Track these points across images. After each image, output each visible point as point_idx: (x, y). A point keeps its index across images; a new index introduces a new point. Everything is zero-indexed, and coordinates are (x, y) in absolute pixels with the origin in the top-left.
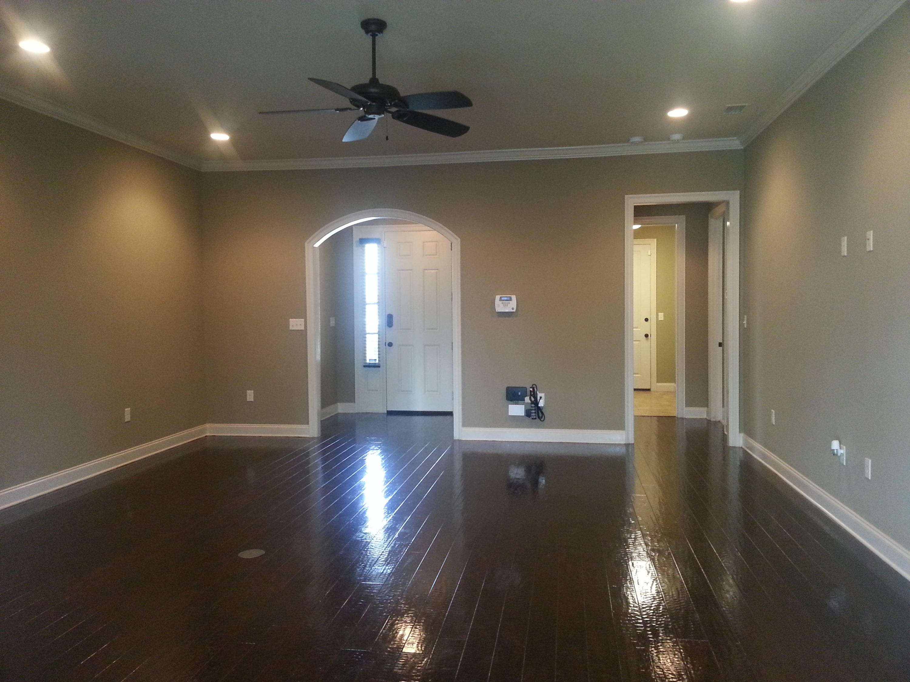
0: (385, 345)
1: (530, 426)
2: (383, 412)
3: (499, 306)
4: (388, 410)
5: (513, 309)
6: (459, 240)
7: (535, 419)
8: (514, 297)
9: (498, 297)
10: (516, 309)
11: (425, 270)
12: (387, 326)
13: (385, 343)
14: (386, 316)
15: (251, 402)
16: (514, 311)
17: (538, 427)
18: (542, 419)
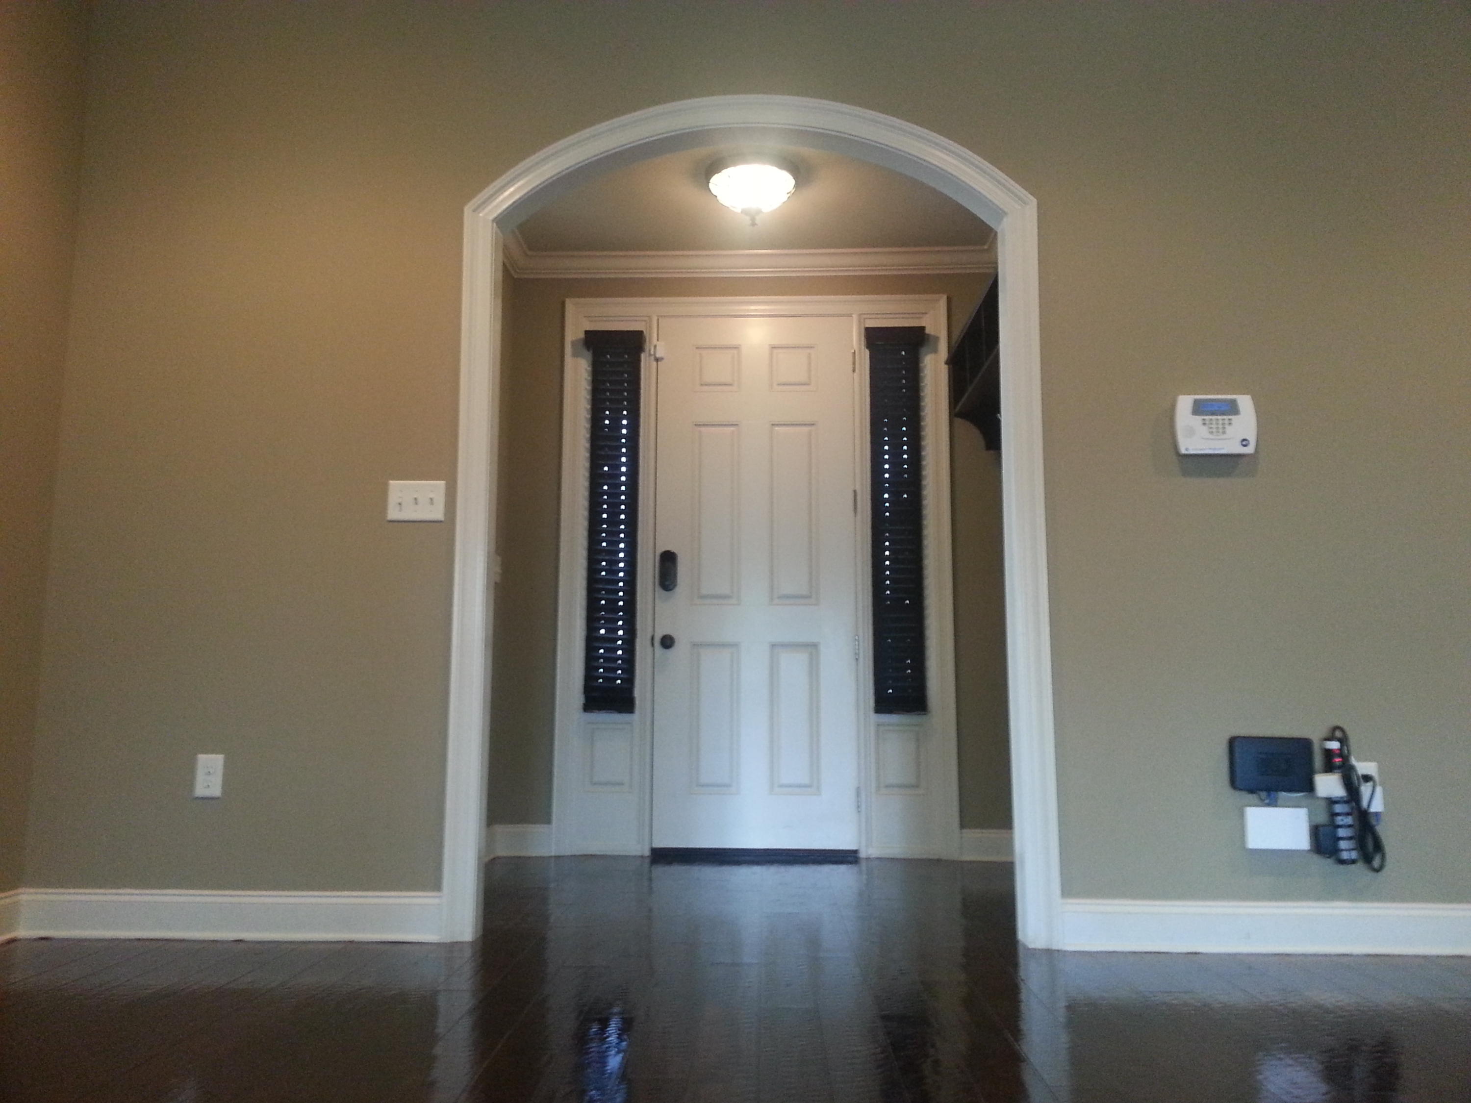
0: (653, 645)
1: (1329, 894)
2: (639, 854)
3: (1191, 432)
4: (654, 846)
5: (1244, 442)
6: (1034, 201)
7: (1353, 862)
8: (1245, 402)
9: (1185, 403)
10: (1257, 445)
11: (773, 425)
12: (658, 588)
13: (653, 638)
14: (658, 558)
15: (212, 798)
16: (1250, 450)
17: (1357, 895)
18: (1376, 863)
